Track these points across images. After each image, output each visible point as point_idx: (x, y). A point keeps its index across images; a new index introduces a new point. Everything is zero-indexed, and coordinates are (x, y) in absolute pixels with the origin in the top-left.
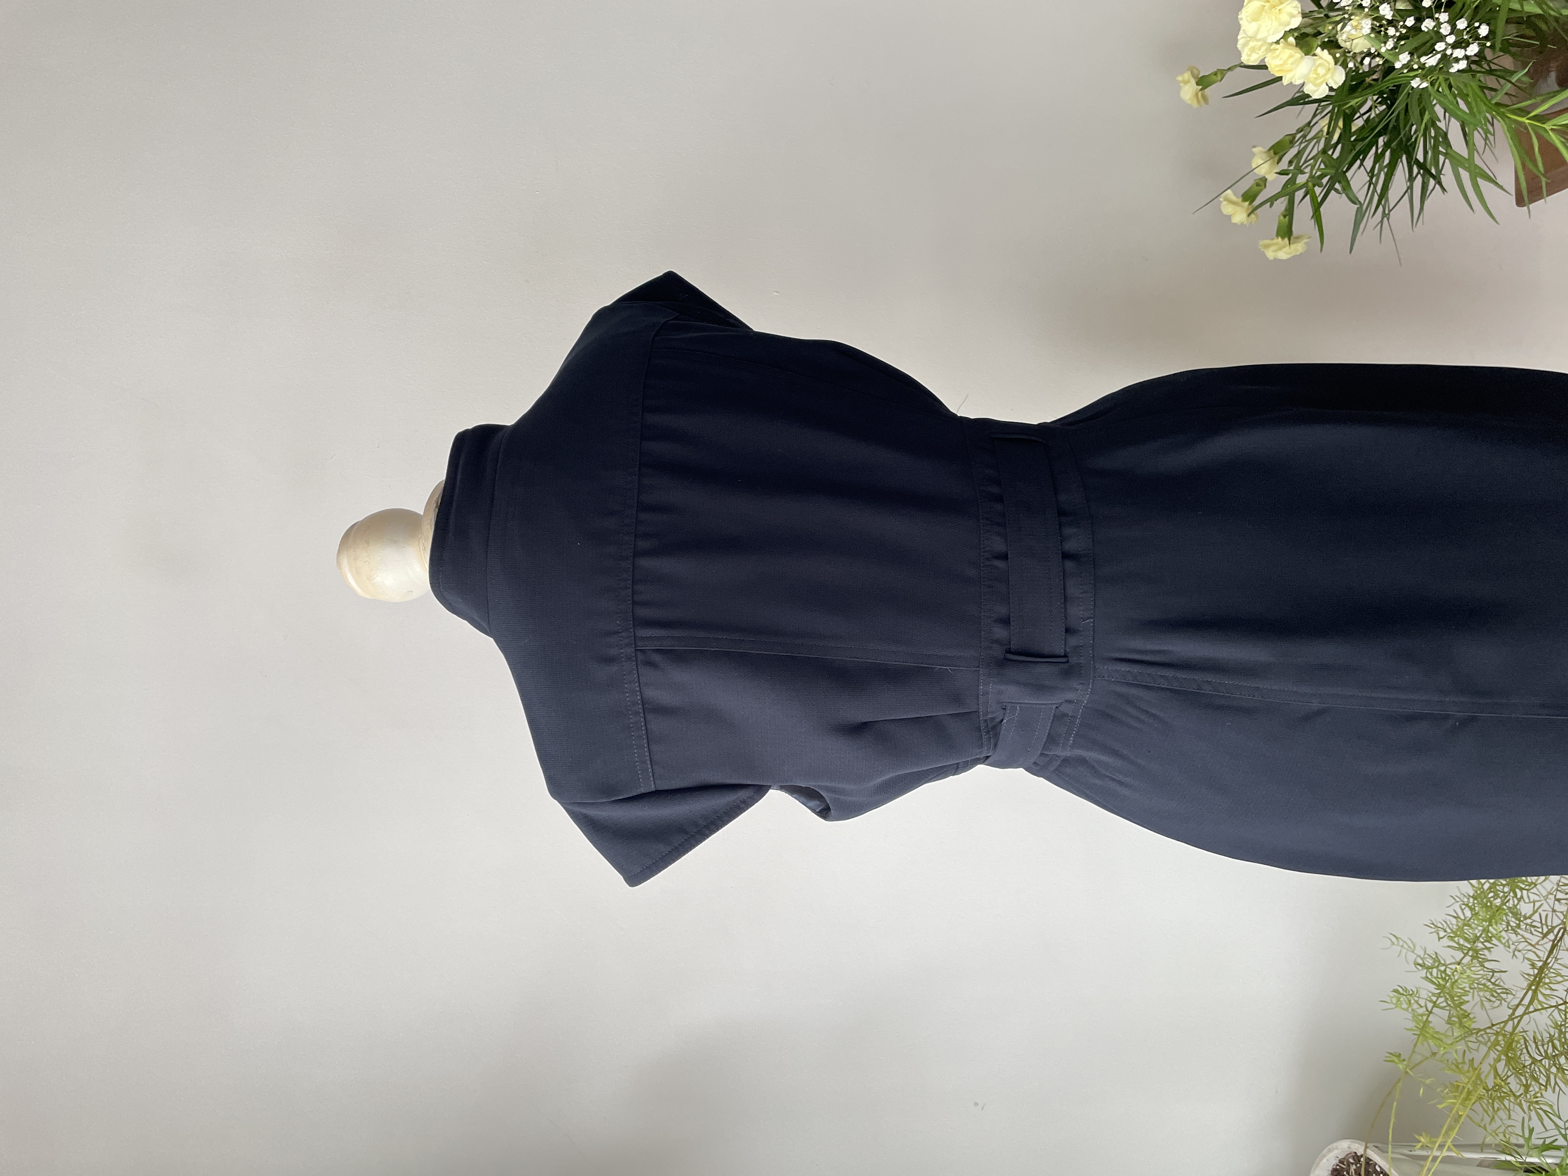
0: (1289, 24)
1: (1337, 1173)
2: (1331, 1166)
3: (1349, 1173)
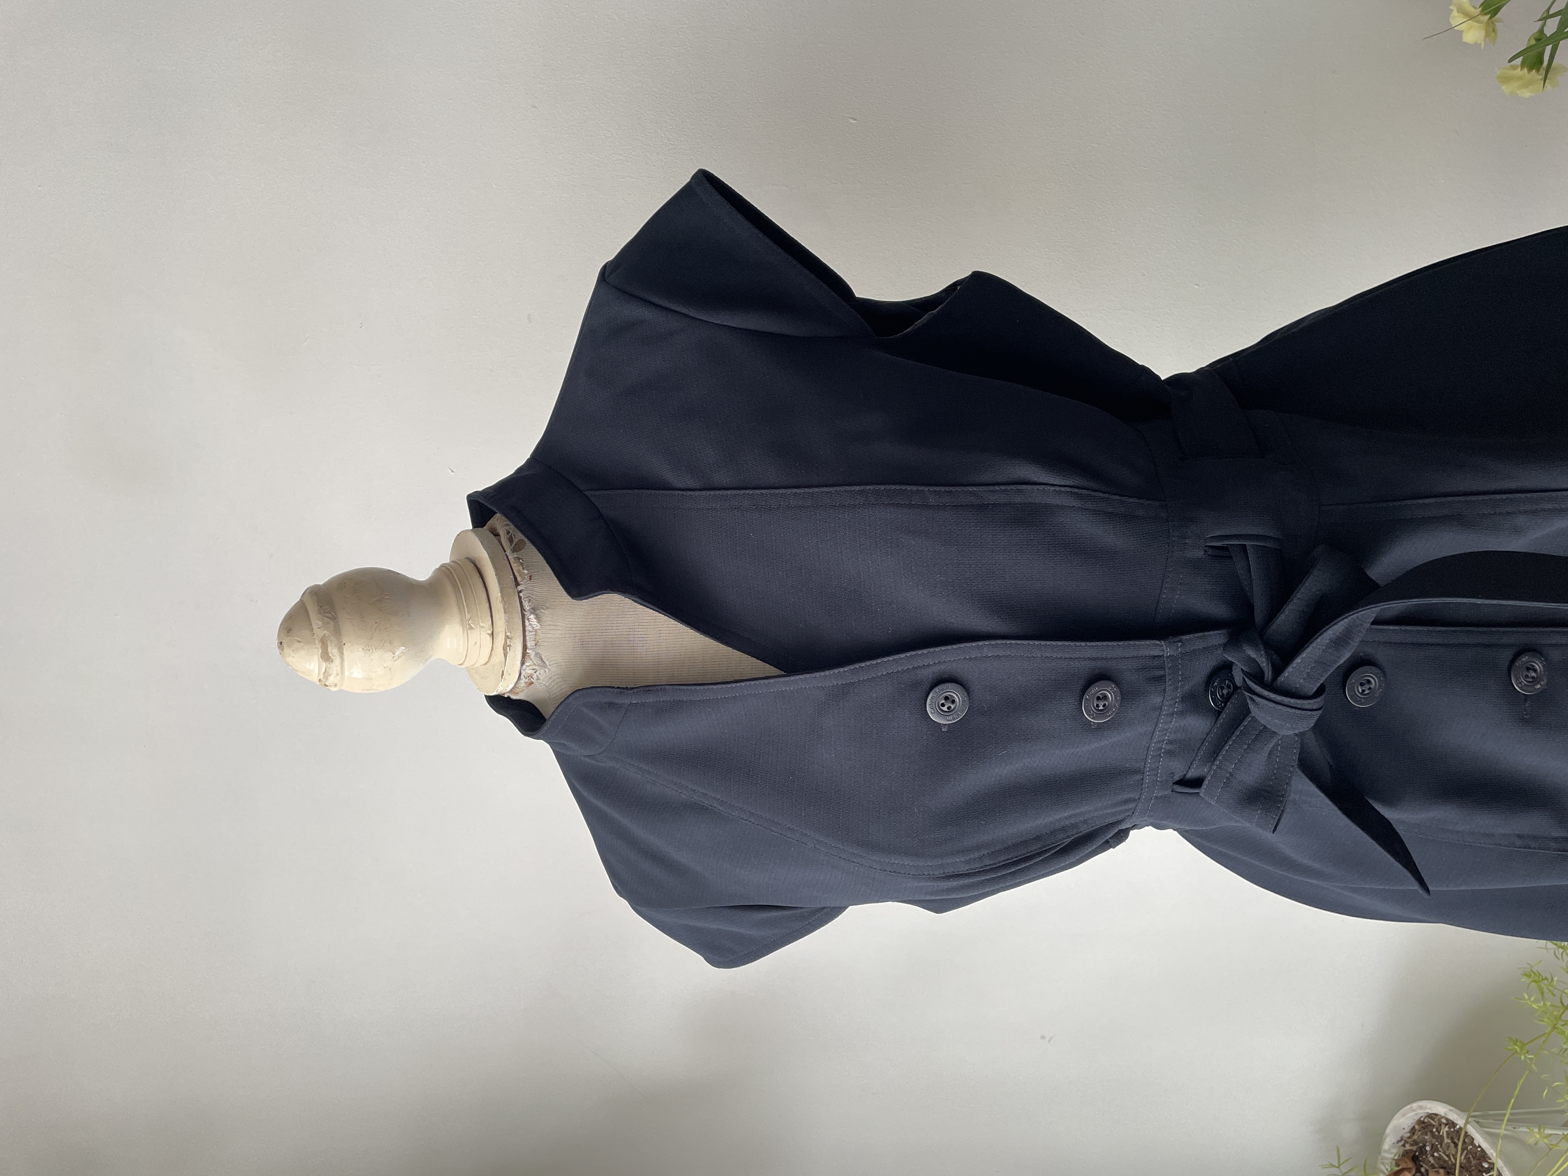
1: (1423, 1125)
2: (1417, 1118)
3: (1439, 1132)
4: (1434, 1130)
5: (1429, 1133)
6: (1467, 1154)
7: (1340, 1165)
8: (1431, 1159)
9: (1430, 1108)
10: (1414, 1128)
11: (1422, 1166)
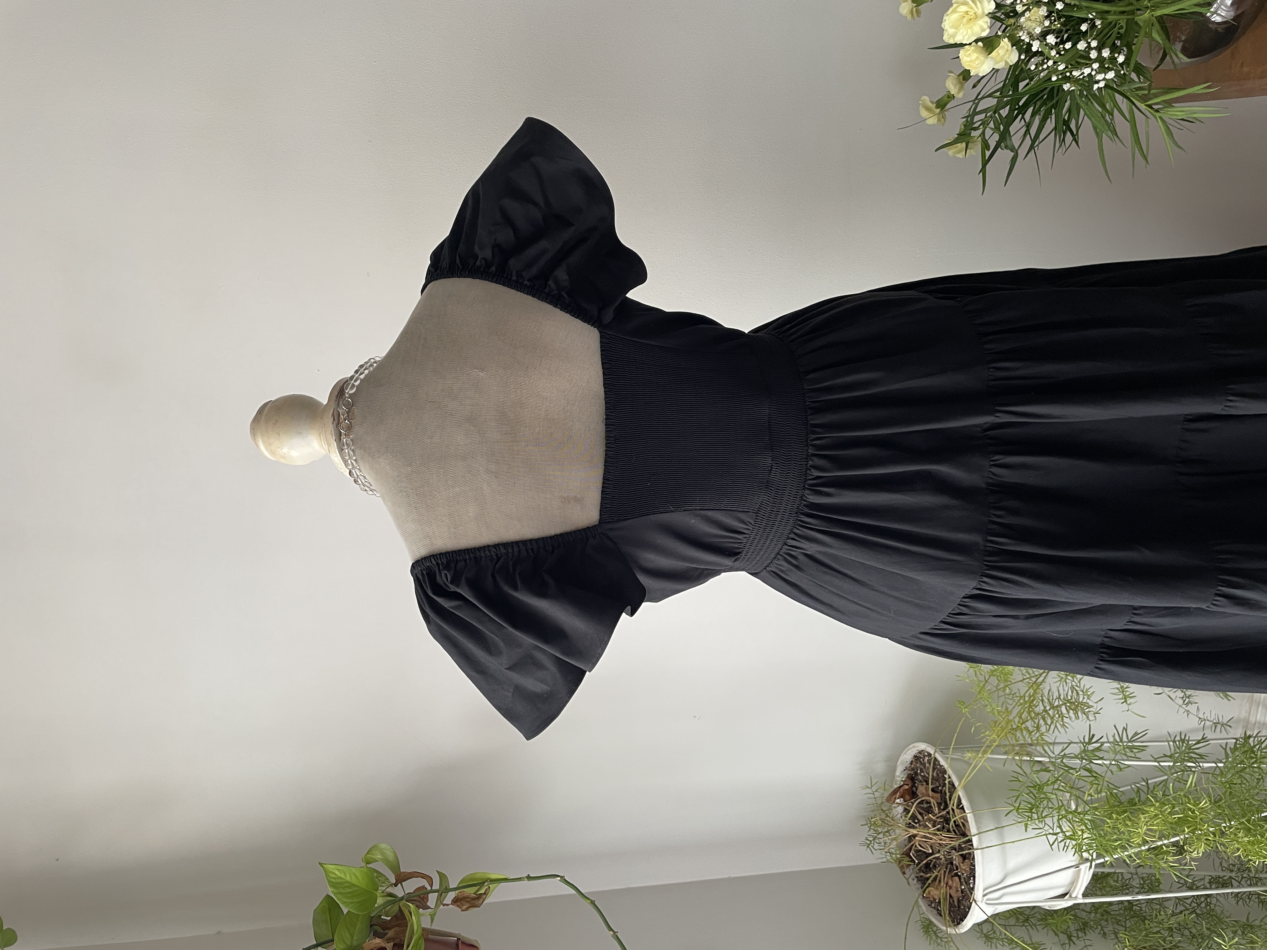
0: (981, 34)
1: (916, 758)
2: (913, 754)
3: (924, 761)
4: (921, 760)
5: (919, 762)
6: (937, 771)
7: (872, 786)
8: (920, 777)
9: (918, 747)
10: (912, 761)
11: (916, 783)
